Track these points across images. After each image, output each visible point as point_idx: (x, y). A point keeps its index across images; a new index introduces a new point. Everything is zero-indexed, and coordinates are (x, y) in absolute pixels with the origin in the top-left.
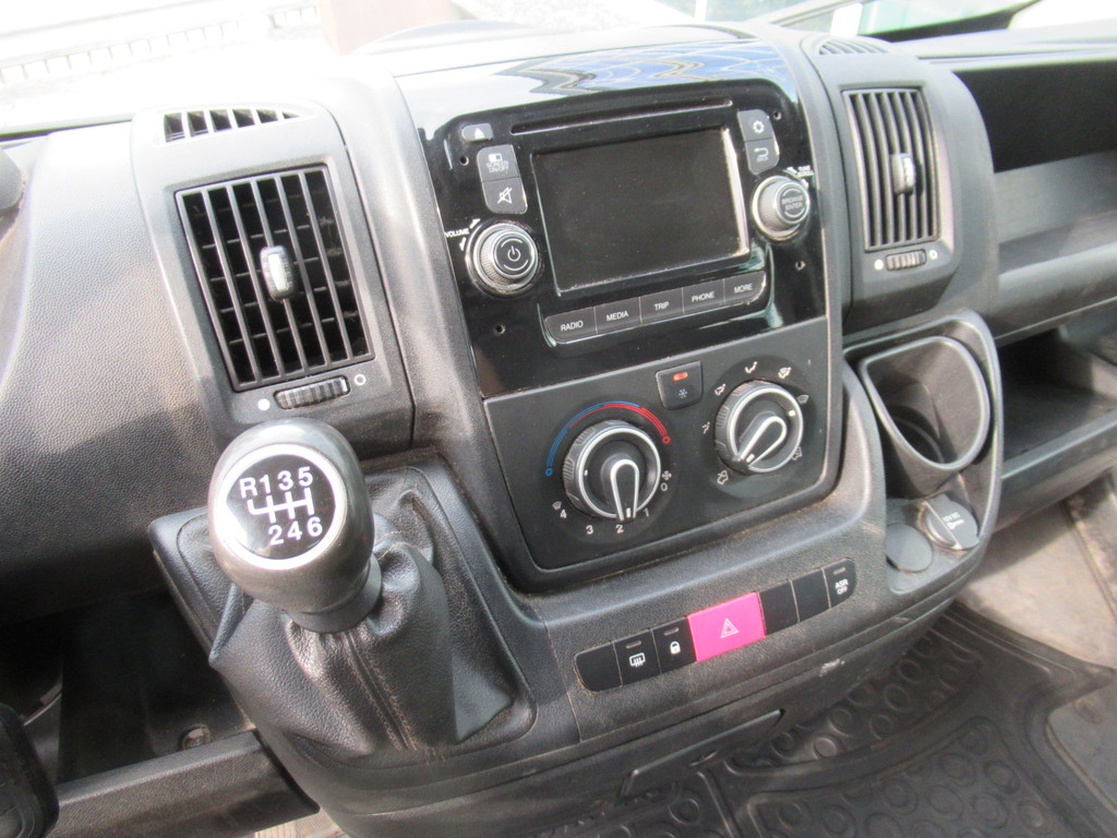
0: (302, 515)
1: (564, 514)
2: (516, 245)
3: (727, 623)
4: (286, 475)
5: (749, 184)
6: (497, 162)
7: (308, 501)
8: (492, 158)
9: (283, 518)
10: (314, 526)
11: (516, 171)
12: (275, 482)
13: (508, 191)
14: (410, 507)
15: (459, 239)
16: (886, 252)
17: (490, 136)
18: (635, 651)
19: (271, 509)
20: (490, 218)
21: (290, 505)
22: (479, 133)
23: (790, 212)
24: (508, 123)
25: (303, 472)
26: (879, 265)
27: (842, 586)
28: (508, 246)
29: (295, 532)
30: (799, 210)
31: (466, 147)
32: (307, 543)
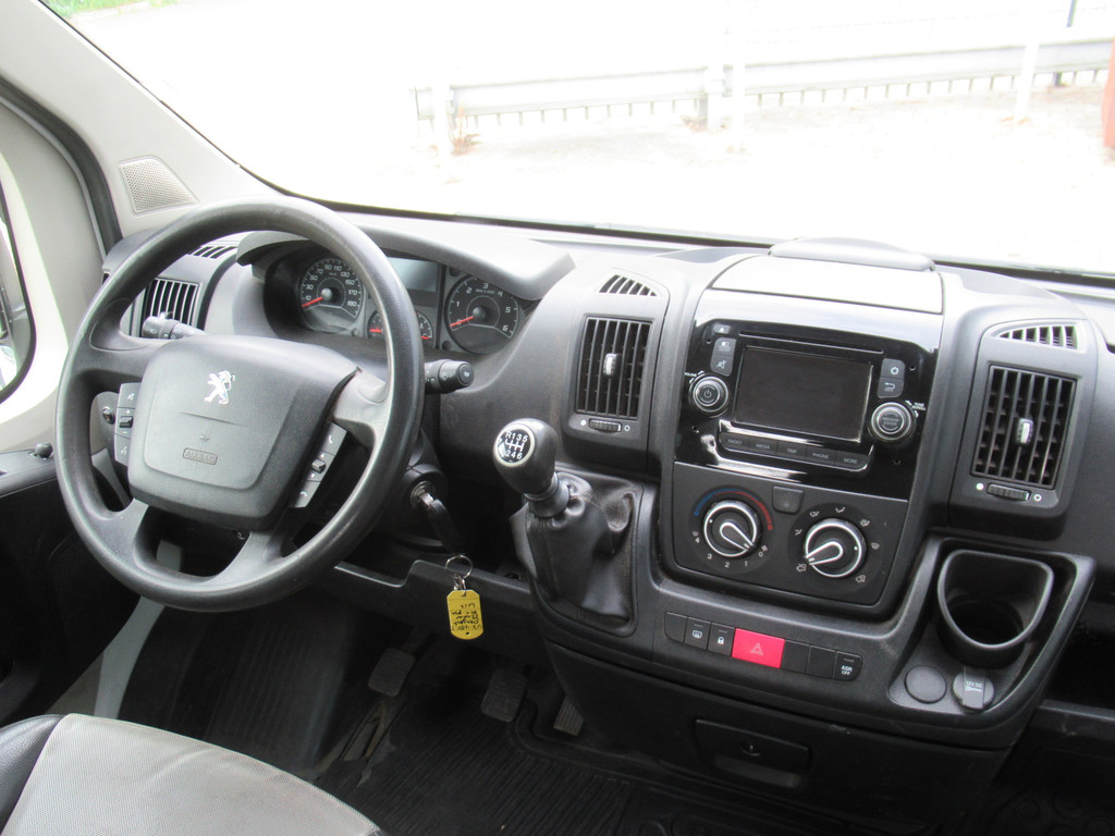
0: (518, 450)
1: (698, 540)
2: (711, 390)
3: (758, 646)
4: (520, 436)
5: (875, 403)
6: (725, 346)
7: (522, 447)
8: (724, 344)
9: (512, 449)
10: (520, 455)
11: (732, 354)
12: (516, 436)
13: (724, 362)
14: (628, 500)
15: (691, 378)
16: (990, 481)
17: (727, 332)
18: (699, 629)
19: (511, 444)
20: (709, 372)
21: (516, 446)
22: (722, 330)
23: (887, 426)
24: (740, 328)
25: (525, 437)
26: (980, 487)
27: (847, 670)
28: (707, 389)
29: (513, 455)
30: (892, 427)
31: (713, 334)
32: (515, 460)
